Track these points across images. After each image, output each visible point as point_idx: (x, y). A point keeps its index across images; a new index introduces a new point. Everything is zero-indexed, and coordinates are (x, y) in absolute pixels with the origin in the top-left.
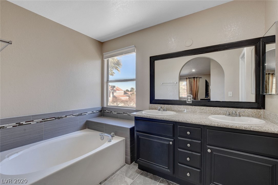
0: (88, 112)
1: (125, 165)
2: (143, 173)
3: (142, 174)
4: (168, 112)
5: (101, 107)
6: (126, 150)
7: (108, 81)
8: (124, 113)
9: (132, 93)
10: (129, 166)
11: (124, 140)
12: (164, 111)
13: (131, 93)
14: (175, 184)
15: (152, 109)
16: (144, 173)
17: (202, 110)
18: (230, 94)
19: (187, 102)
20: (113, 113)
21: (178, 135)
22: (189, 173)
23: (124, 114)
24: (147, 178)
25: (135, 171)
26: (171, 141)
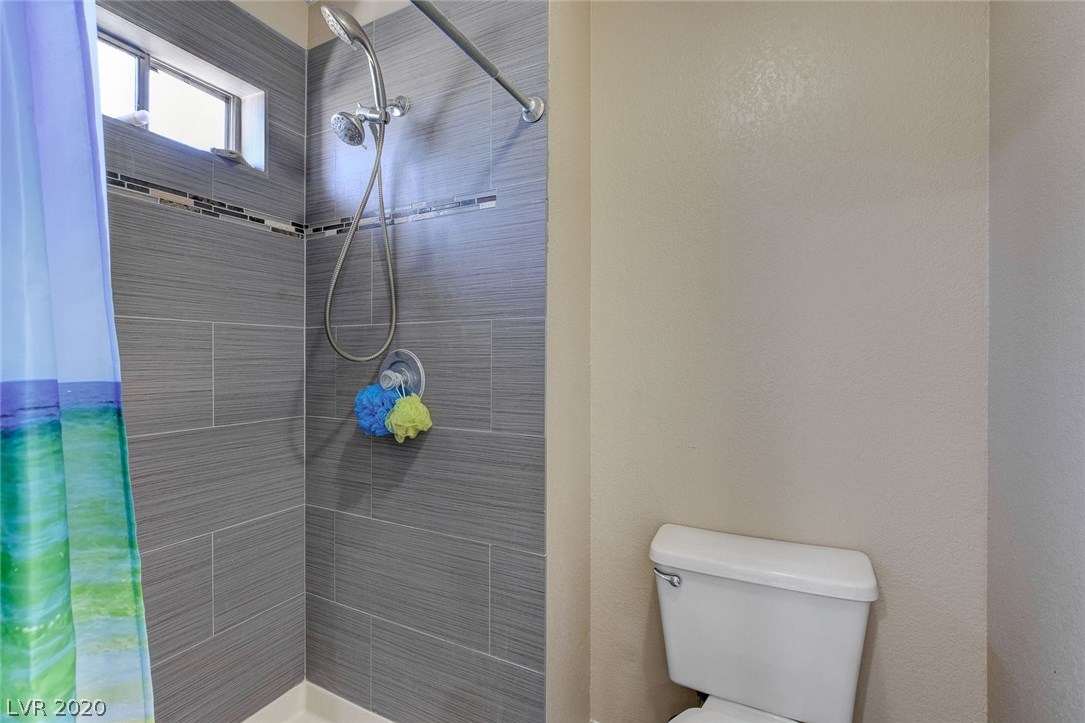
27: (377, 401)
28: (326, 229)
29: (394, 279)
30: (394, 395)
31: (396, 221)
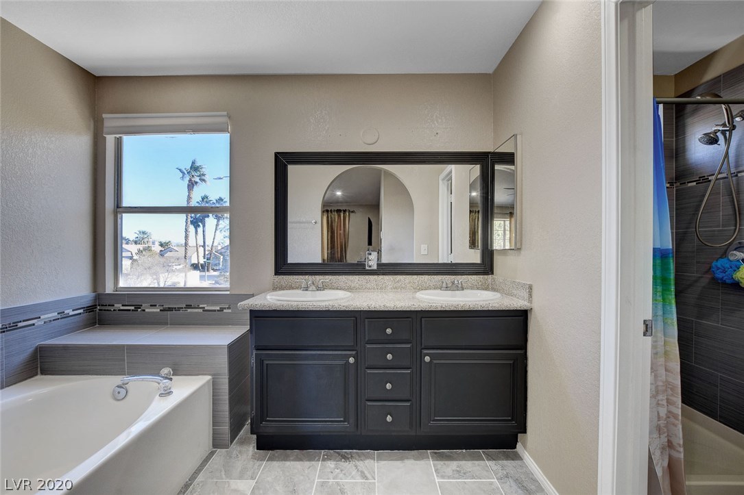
0: (42, 317)
1: (212, 453)
2: (274, 455)
3: (271, 459)
4: (326, 292)
5: (93, 294)
6: (213, 411)
7: (119, 210)
8: (189, 306)
9: (141, 249)
10: (227, 451)
11: (208, 382)
12: (318, 290)
13: (141, 247)
14: (356, 453)
15: (282, 288)
16: (276, 455)
17: (398, 282)
18: (424, 249)
19: (367, 268)
20: (144, 310)
21: (367, 339)
22: (389, 416)
23: (189, 310)
24: (288, 463)
25: (250, 456)
26: (350, 356)
27: (727, 266)
28: (688, 182)
29: (738, 205)
30: (738, 263)
31: (739, 175)
